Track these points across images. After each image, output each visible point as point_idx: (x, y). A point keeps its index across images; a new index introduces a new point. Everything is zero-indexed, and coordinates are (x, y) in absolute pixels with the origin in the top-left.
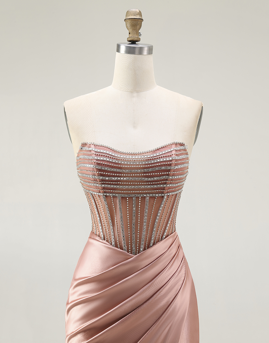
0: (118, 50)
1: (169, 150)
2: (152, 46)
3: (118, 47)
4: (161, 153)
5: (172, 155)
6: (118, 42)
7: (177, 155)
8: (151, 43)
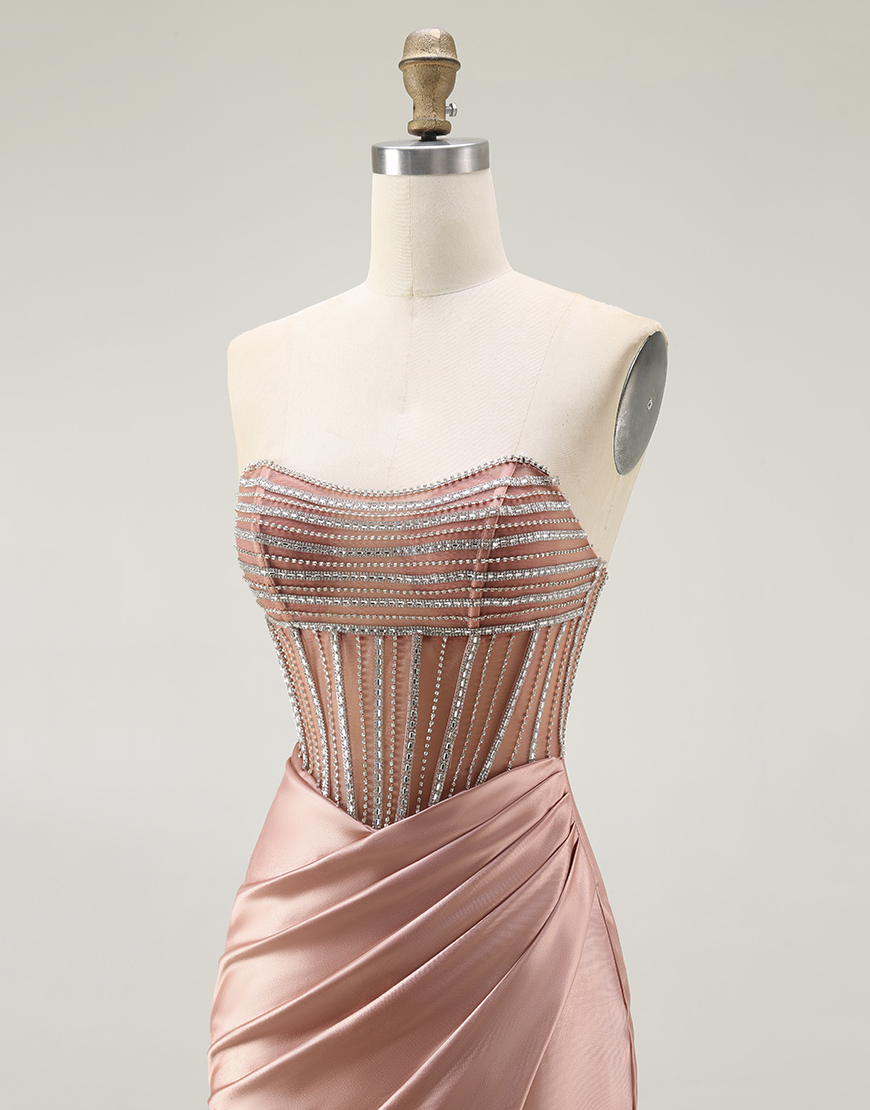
0: (378, 166)
1: (486, 487)
2: (486, 143)
3: (378, 155)
4: (458, 495)
5: (492, 500)
6: (377, 142)
7: (506, 502)
8: (481, 135)
